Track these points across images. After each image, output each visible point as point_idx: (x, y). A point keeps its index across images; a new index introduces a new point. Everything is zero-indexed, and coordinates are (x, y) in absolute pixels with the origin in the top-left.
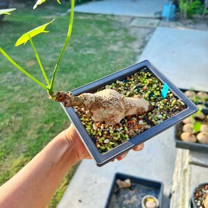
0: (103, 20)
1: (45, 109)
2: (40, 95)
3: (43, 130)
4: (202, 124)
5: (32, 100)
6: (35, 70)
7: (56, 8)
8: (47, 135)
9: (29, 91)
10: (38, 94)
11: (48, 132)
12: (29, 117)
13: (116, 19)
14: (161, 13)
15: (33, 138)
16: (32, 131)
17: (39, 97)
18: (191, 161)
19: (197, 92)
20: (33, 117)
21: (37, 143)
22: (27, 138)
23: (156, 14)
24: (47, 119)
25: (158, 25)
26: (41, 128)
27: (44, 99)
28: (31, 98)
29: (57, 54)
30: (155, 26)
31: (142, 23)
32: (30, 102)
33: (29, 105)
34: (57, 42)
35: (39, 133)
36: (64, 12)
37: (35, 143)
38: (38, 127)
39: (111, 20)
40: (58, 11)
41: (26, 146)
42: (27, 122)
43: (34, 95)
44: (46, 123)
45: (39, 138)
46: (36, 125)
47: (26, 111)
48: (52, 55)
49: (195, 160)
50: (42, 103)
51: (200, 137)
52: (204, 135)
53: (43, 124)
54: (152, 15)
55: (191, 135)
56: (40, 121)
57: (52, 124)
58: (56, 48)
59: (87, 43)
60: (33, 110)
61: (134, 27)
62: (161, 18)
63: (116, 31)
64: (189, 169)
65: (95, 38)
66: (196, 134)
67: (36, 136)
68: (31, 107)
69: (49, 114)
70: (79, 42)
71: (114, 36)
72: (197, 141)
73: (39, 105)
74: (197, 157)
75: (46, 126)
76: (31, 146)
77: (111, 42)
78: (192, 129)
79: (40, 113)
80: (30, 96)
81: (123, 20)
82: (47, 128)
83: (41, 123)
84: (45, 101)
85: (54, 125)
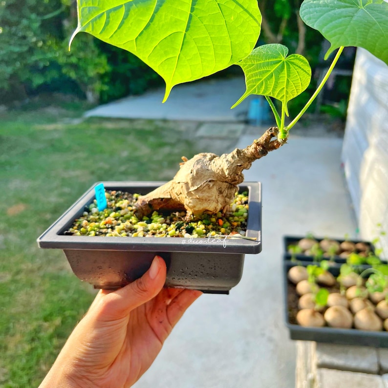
0: (148, 127)
1: (43, 292)
2: (35, 267)
3: (42, 334)
4: (331, 293)
5: (18, 277)
6: (25, 221)
7: (63, 111)
8: (48, 343)
9: (12, 260)
10: (30, 266)
11: (51, 338)
12: (13, 311)
13: (171, 125)
14: (246, 113)
15: (20, 352)
16: (18, 337)
17: (32, 271)
18: (320, 361)
19: (319, 241)
20: (21, 309)
21: (28, 361)
22: (9, 353)
23: (238, 115)
24: (48, 312)
25: (244, 132)
26: (37, 331)
27: (42, 273)
28: (18, 273)
29: (67, 190)
30: (238, 134)
31: (216, 131)
32: (14, 281)
33: (13, 287)
34: (66, 169)
35: (33, 340)
36: (78, 116)
37: (24, 361)
38: (31, 328)
39: (163, 129)
40: (67, 116)
41: (5, 370)
42: (8, 321)
43: (23, 266)
44: (46, 319)
45: (32, 350)
46: (25, 325)
47: (7, 299)
48: (56, 192)
49: (327, 359)
50: (38, 281)
51: (329, 316)
52: (336, 310)
53: (41, 322)
54: (231, 117)
55: (314, 313)
56: (35, 316)
57: (58, 321)
58: (63, 180)
59: (123, 168)
60: (21, 297)
61: (202, 138)
62: (247, 122)
63: (173, 145)
64: (318, 378)
65: (136, 159)
66: (322, 312)
67: (27, 347)
68: (17, 290)
69: (52, 302)
70: (107, 167)
71: (170, 154)
72: (326, 324)
73: (32, 286)
74: (329, 354)
75: (46, 324)
76: (15, 369)
77: (166, 164)
78: (314, 303)
79: (34, 300)
80: (15, 270)
81: (183, 128)
82: (49, 329)
83: (37, 319)
84: (43, 277)
85: (63, 322)
